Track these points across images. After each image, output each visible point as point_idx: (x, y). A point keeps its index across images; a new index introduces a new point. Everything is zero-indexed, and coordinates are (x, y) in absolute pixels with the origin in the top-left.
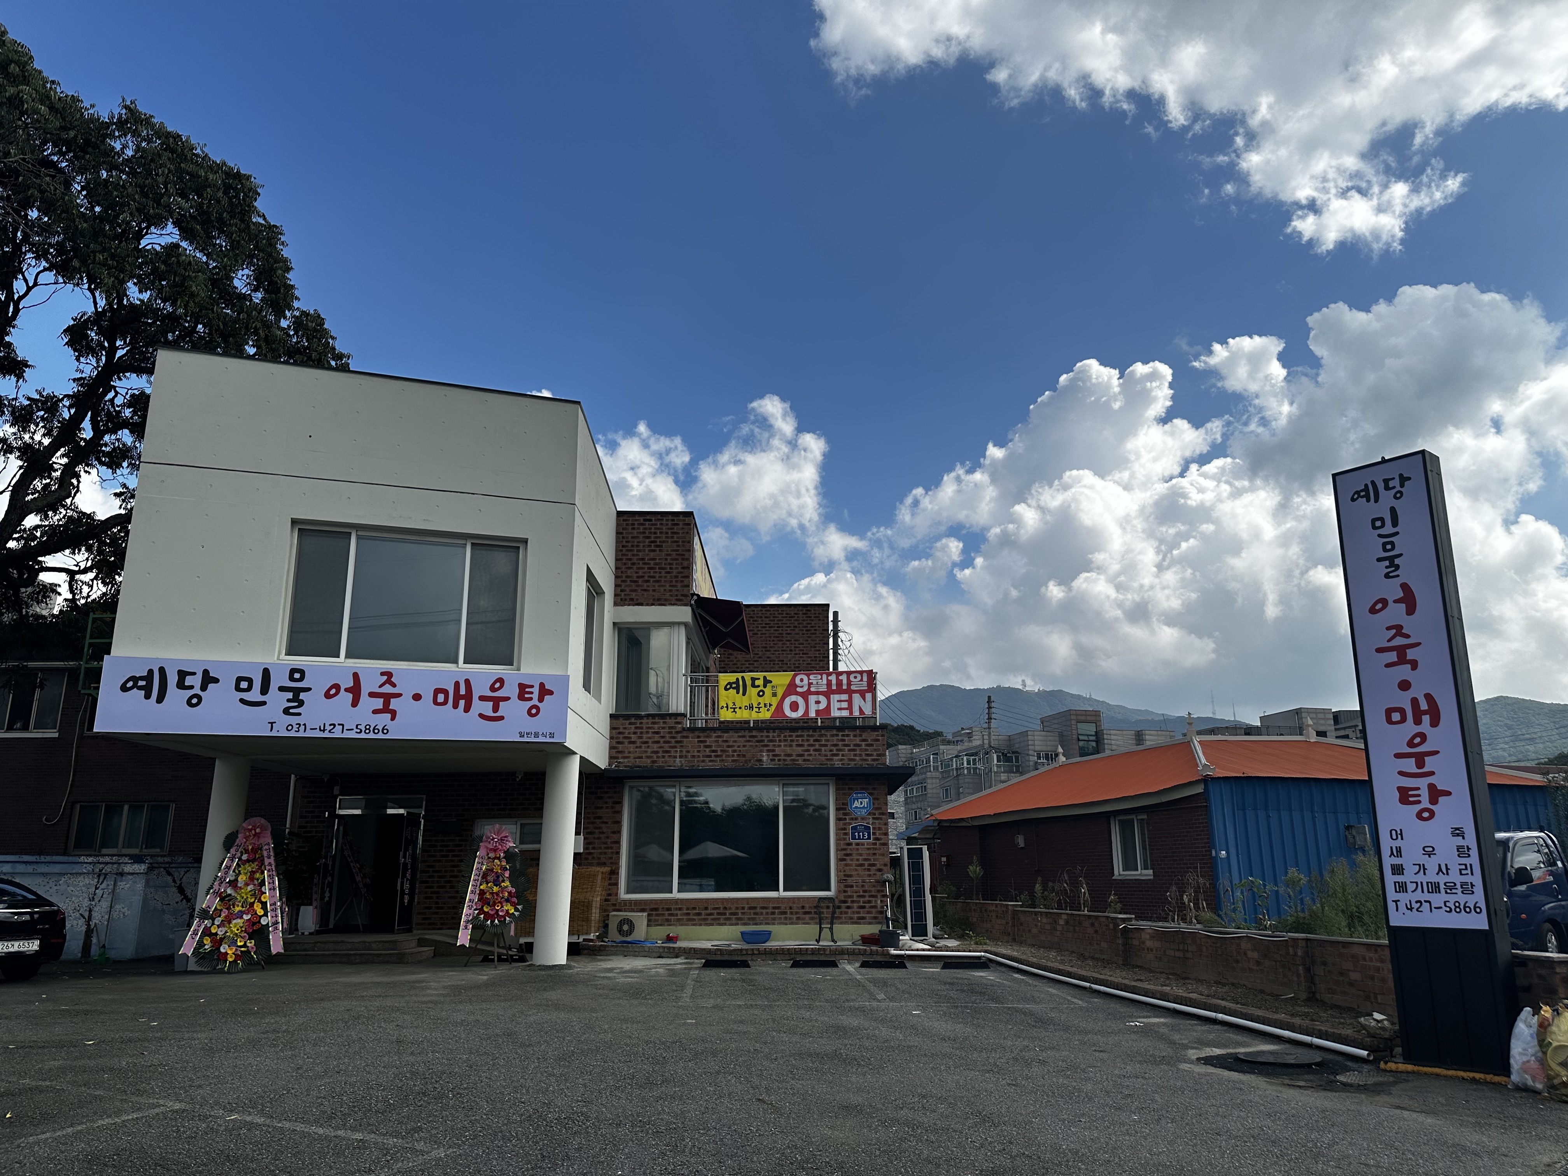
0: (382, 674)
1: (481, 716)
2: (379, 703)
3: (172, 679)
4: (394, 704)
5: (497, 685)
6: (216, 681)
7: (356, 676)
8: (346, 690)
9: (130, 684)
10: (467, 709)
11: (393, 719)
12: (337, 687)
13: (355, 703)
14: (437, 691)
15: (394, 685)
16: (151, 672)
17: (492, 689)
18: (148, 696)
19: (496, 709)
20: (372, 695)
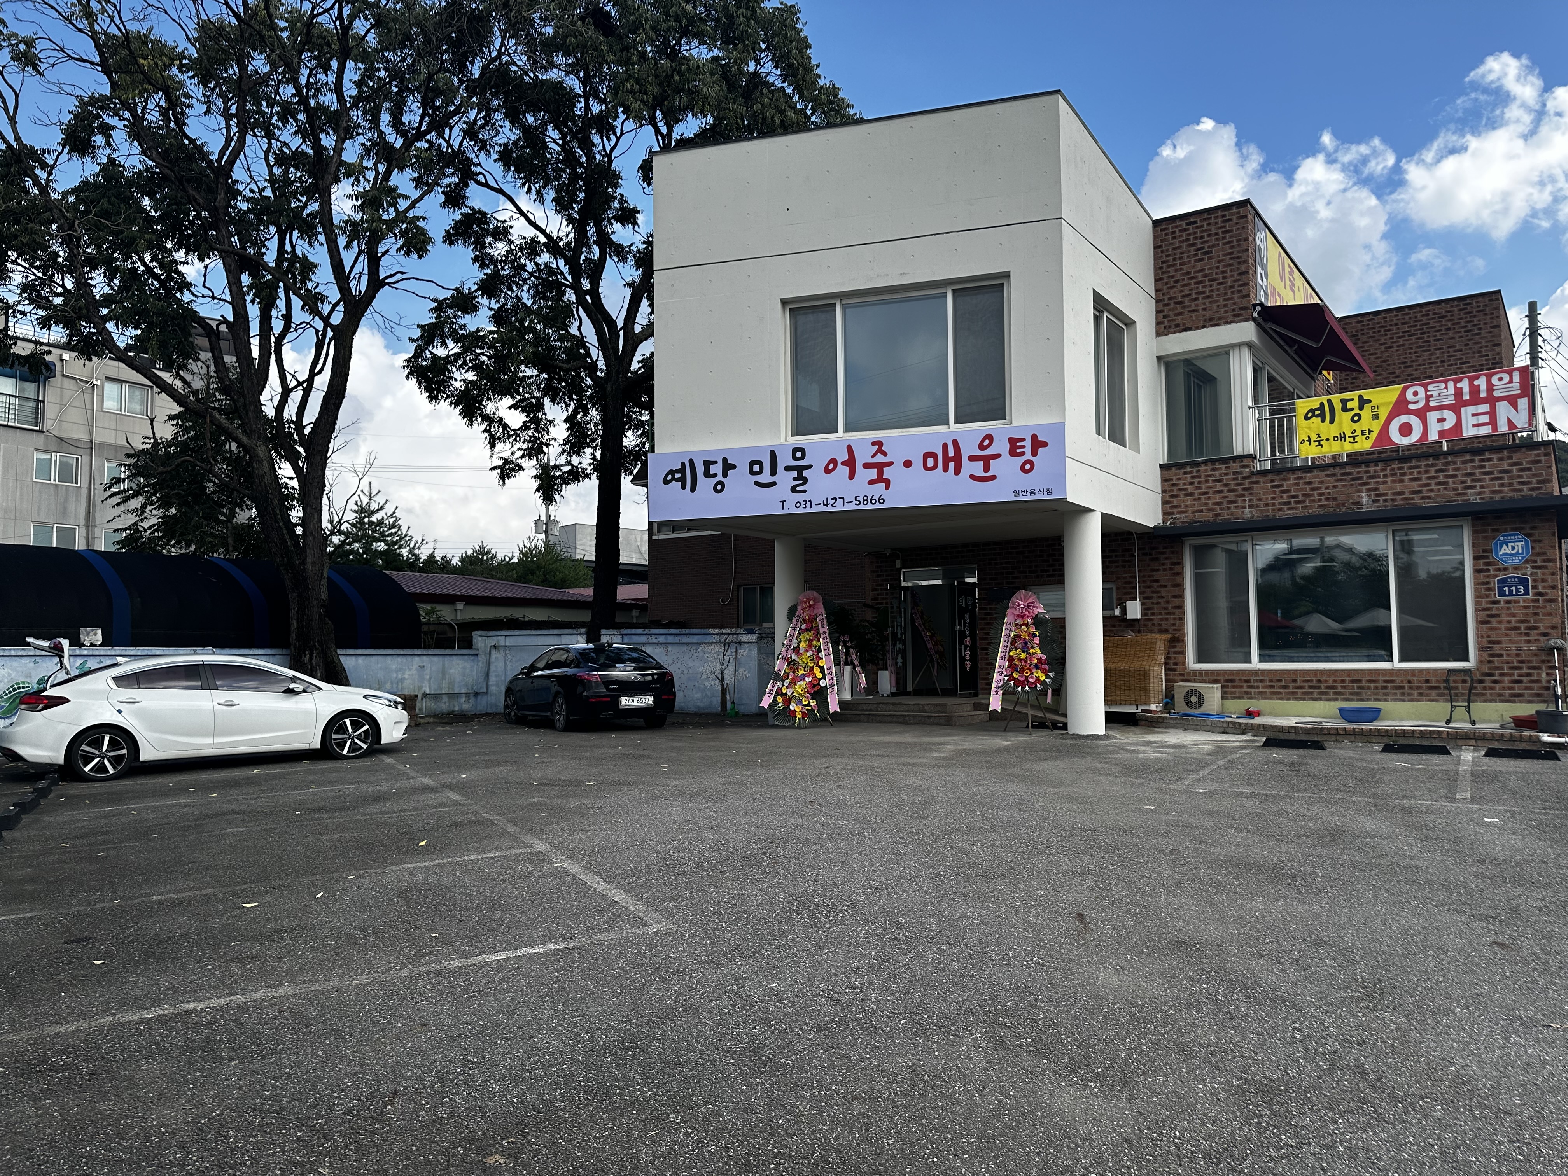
0: (874, 444)
1: (972, 477)
2: (873, 473)
3: (700, 469)
4: (887, 473)
5: (986, 443)
6: (733, 467)
7: (850, 449)
8: (843, 463)
9: (669, 477)
10: (957, 472)
11: (887, 488)
12: (834, 461)
13: (852, 476)
14: (927, 456)
15: (885, 454)
16: (683, 464)
17: (982, 447)
18: (684, 487)
19: (987, 468)
20: (867, 466)
